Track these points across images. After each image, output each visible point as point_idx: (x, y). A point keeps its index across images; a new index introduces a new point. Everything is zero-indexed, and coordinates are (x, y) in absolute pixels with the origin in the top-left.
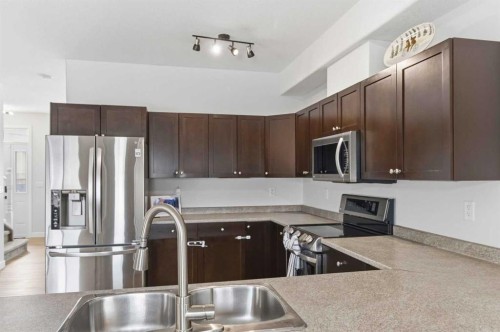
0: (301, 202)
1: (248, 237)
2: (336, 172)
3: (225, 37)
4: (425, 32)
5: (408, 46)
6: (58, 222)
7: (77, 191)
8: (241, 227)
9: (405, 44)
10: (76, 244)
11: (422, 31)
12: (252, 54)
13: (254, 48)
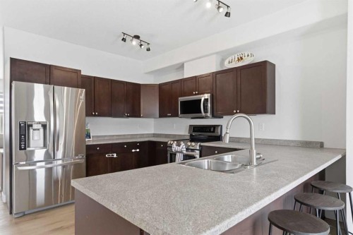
0: (153, 132)
1: (138, 150)
2: (201, 113)
3: (137, 37)
4: (248, 55)
5: (239, 60)
6: (25, 145)
7: (39, 123)
8: (134, 145)
9: (236, 59)
10: (42, 159)
11: (246, 55)
12: (148, 50)
13: (150, 46)
